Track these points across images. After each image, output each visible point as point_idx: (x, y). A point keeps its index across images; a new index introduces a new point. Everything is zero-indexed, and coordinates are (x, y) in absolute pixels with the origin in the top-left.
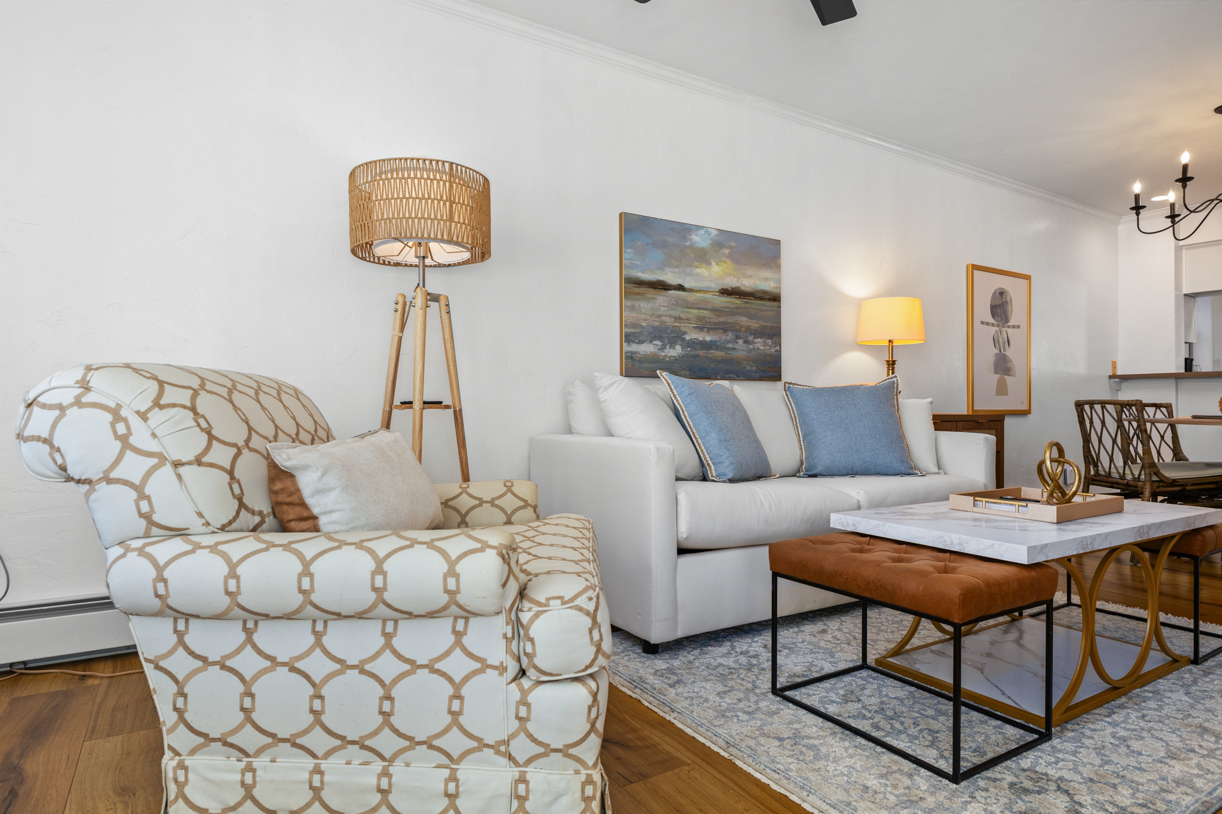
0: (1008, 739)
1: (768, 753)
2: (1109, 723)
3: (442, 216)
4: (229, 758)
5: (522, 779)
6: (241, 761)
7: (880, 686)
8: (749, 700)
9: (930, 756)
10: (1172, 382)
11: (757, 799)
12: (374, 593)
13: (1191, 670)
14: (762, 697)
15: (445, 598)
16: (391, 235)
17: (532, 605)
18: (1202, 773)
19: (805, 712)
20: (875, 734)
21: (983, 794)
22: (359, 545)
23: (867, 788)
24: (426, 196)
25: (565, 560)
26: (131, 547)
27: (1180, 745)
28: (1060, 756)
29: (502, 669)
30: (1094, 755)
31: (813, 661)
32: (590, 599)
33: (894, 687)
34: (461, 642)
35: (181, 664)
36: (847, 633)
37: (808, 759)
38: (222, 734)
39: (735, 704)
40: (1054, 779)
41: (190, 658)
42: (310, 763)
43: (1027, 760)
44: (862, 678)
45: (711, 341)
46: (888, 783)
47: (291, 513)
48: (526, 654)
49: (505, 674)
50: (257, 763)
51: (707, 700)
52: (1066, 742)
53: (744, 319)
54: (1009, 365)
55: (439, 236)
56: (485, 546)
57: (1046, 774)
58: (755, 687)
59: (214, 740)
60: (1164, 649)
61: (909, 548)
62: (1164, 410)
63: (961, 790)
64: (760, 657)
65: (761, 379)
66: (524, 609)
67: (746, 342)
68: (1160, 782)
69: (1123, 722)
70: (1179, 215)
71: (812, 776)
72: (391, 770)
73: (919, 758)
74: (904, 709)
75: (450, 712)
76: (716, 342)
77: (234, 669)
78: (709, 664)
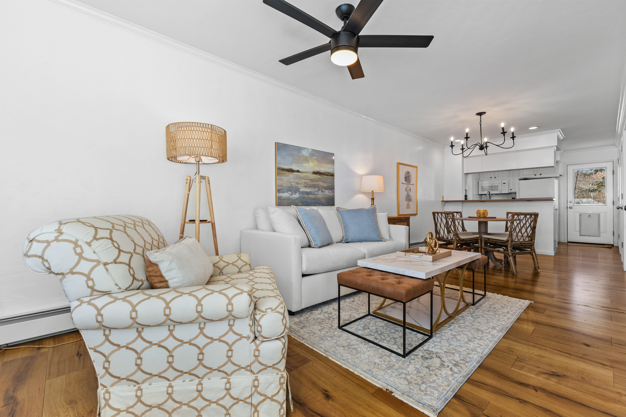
0: (419, 339)
1: (340, 353)
2: (449, 330)
3: (208, 146)
4: (130, 386)
5: (256, 379)
6: (135, 386)
7: (375, 322)
8: (330, 332)
9: (394, 348)
10: (461, 203)
11: (338, 372)
12: (197, 313)
13: (472, 308)
14: (335, 330)
15: (227, 313)
16: (186, 154)
17: (260, 312)
18: (479, 346)
19: (351, 335)
20: (376, 341)
21: (413, 361)
22: (190, 294)
23: (376, 363)
24: (201, 138)
25: (268, 290)
26: (84, 301)
27: (471, 336)
28: (436, 344)
29: (248, 338)
30: (446, 342)
31: (351, 314)
32: (282, 308)
33: (380, 322)
34: (232, 329)
35: (107, 348)
36: (361, 301)
37: (354, 354)
38: (127, 376)
39: (326, 334)
40: (435, 353)
41: (112, 345)
42: (167, 383)
43: (426, 346)
44: (369, 319)
45: (309, 191)
46: (382, 360)
47: (156, 280)
48: (258, 331)
49: (249, 340)
50: (143, 386)
51: (315, 333)
52: (437, 338)
53: (321, 183)
54: (410, 198)
55: (207, 154)
56: (242, 291)
57: (432, 351)
58: (332, 326)
59: (123, 379)
60: (464, 301)
61: (386, 274)
62: (459, 214)
63: (406, 360)
64: (332, 314)
65: (327, 205)
66: (257, 314)
67: (322, 192)
68: (467, 350)
69: (454, 329)
70: (464, 149)
71: (356, 360)
72: (202, 382)
73: (391, 349)
74: (384, 330)
75: (227, 356)
76: (311, 192)
77: (133, 349)
78: (314, 318)
